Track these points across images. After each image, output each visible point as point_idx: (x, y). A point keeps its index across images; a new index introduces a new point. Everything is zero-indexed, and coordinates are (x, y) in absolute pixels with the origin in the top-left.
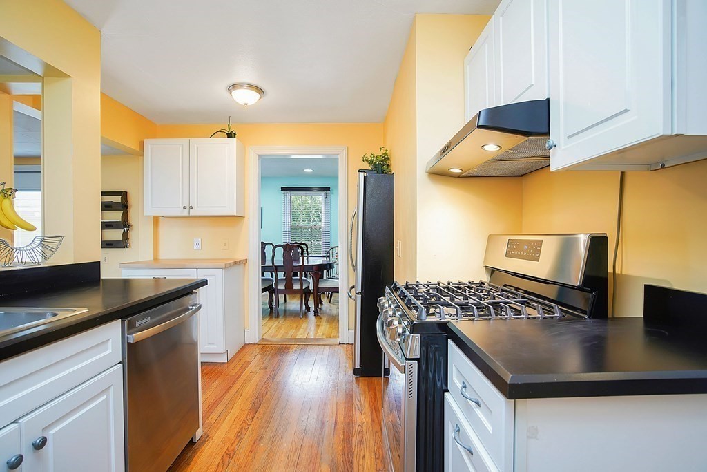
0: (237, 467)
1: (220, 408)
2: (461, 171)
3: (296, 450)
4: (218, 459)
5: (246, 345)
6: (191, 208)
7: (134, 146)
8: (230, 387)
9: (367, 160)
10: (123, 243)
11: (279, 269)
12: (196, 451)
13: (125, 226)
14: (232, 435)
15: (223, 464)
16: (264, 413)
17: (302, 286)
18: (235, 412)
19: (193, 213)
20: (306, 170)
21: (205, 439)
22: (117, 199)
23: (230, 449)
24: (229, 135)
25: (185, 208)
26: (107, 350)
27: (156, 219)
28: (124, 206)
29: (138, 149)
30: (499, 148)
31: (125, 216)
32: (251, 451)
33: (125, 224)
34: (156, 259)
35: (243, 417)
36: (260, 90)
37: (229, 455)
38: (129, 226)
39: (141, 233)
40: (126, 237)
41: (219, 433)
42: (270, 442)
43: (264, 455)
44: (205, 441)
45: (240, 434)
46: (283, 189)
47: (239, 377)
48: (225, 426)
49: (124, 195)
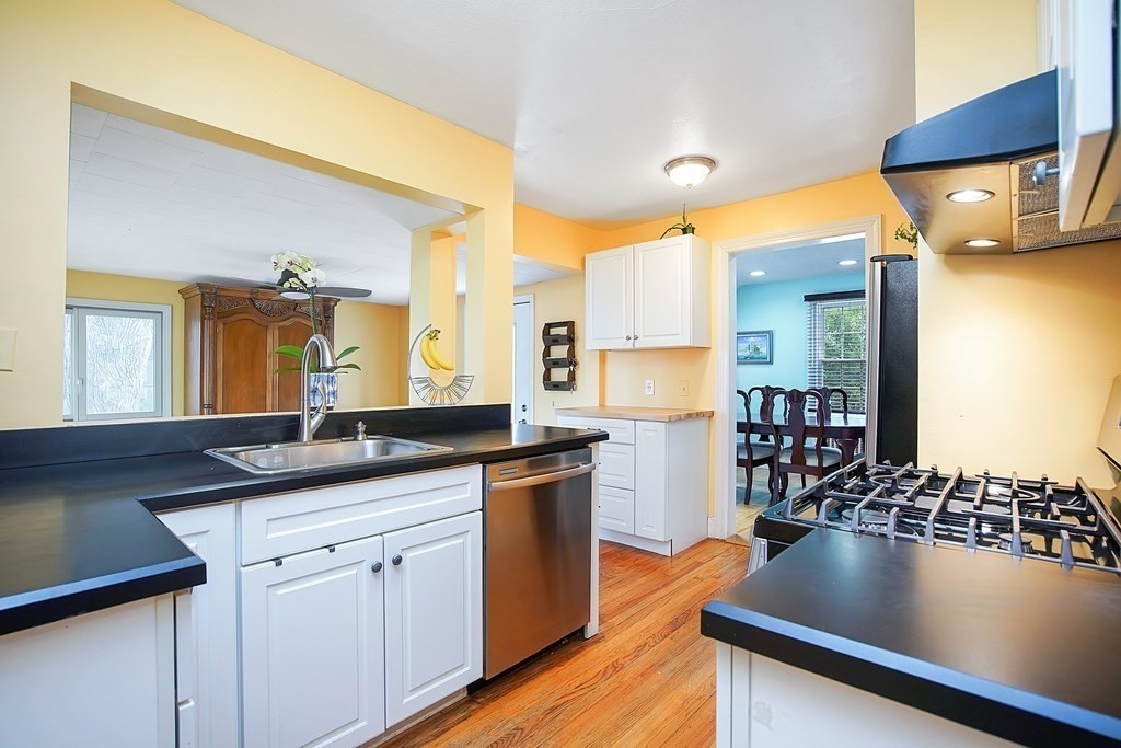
0: (616, 685)
1: (633, 610)
2: (994, 243)
3: (700, 698)
4: (601, 667)
5: (709, 539)
6: (636, 338)
7: (574, 265)
8: (659, 589)
9: (903, 236)
10: (569, 385)
11: (782, 431)
12: (583, 648)
13: (571, 363)
14: (631, 647)
15: (604, 674)
16: (684, 636)
17: (821, 462)
18: (648, 621)
19: (639, 344)
20: (843, 263)
21: (597, 639)
22: (563, 331)
23: (620, 662)
24: (685, 231)
25: (629, 338)
26: (466, 493)
27: (603, 354)
28: (570, 339)
29: (580, 268)
30: (988, 196)
31: (572, 352)
32: (642, 675)
33: (571, 362)
34: (602, 405)
35: (655, 631)
36: (710, 162)
37: (616, 667)
38: (575, 364)
39: (587, 372)
40: (572, 376)
41: (617, 638)
42: (671, 675)
43: (655, 687)
44: (598, 641)
45: (639, 650)
46: (808, 298)
47: (677, 579)
48: (627, 634)
49: (570, 325)
